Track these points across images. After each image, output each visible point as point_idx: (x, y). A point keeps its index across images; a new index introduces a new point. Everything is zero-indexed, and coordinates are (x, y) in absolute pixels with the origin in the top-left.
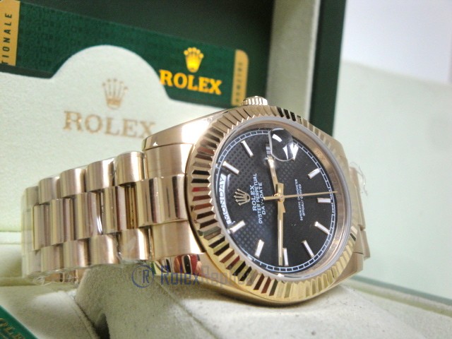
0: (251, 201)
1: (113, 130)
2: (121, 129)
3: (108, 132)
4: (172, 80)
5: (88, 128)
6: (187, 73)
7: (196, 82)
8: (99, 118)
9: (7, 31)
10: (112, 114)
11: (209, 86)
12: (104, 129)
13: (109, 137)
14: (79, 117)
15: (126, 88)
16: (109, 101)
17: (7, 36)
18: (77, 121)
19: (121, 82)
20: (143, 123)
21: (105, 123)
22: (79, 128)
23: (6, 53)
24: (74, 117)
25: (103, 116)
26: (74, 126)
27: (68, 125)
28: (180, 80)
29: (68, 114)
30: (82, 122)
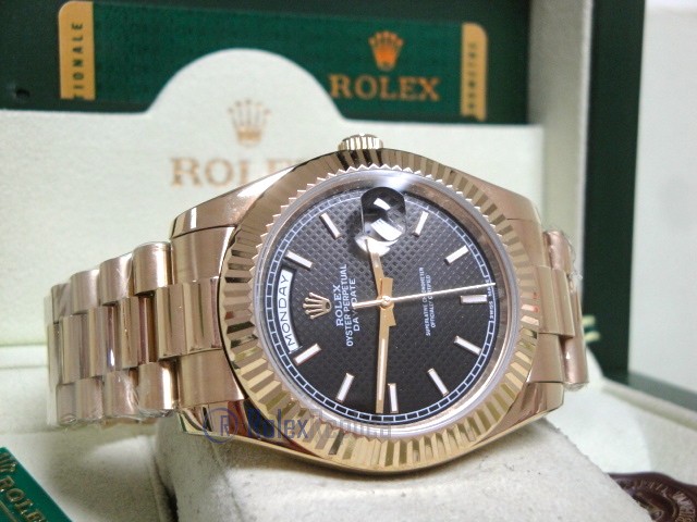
0: (334, 310)
4: (352, 88)
5: (211, 180)
6: (377, 73)
7: (394, 86)
8: (227, 163)
9: (77, 50)
10: (246, 154)
11: (419, 89)
12: (237, 178)
14: (195, 165)
15: (267, 112)
16: (241, 136)
17: (77, 56)
18: (192, 171)
19: (259, 104)
21: (237, 170)
22: (196, 181)
23: (79, 82)
24: (186, 165)
25: (234, 160)
26: (187, 179)
27: (177, 180)
28: (366, 87)
29: (177, 163)
30: (200, 172)
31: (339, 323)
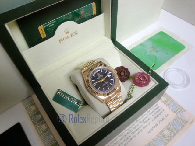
1: (69, 37)
2: (71, 36)
3: (68, 38)
4: (78, 19)
6: (82, 15)
9: (42, 32)
10: (68, 35)
11: (87, 14)
12: (67, 38)
13: (69, 39)
14: (62, 39)
15: (69, 29)
16: (66, 33)
20: (75, 33)
22: (62, 41)
23: (44, 36)
24: (61, 40)
26: (61, 41)
27: (60, 42)
29: (60, 40)
30: (63, 40)
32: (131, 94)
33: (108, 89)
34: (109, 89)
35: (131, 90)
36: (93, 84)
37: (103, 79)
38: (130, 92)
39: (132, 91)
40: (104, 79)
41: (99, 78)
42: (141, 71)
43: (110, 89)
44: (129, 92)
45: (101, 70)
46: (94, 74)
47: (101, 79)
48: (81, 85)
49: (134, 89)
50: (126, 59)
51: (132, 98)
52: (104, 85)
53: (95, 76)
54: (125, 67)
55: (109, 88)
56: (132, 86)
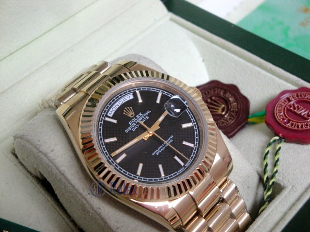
31: (130, 123)
32: (273, 176)
33: (180, 166)
34: (182, 164)
35: (269, 160)
36: (113, 155)
37: (150, 126)
38: (268, 168)
39: (275, 165)
40: (156, 126)
41: (132, 126)
42: (292, 83)
43: (187, 164)
44: (265, 172)
45: (135, 94)
46: (111, 113)
47: (142, 130)
48: (63, 169)
49: (280, 155)
50: (224, 51)
51: (284, 194)
52: (157, 152)
53: (115, 121)
54: (225, 80)
55: (185, 161)
56: (270, 144)
